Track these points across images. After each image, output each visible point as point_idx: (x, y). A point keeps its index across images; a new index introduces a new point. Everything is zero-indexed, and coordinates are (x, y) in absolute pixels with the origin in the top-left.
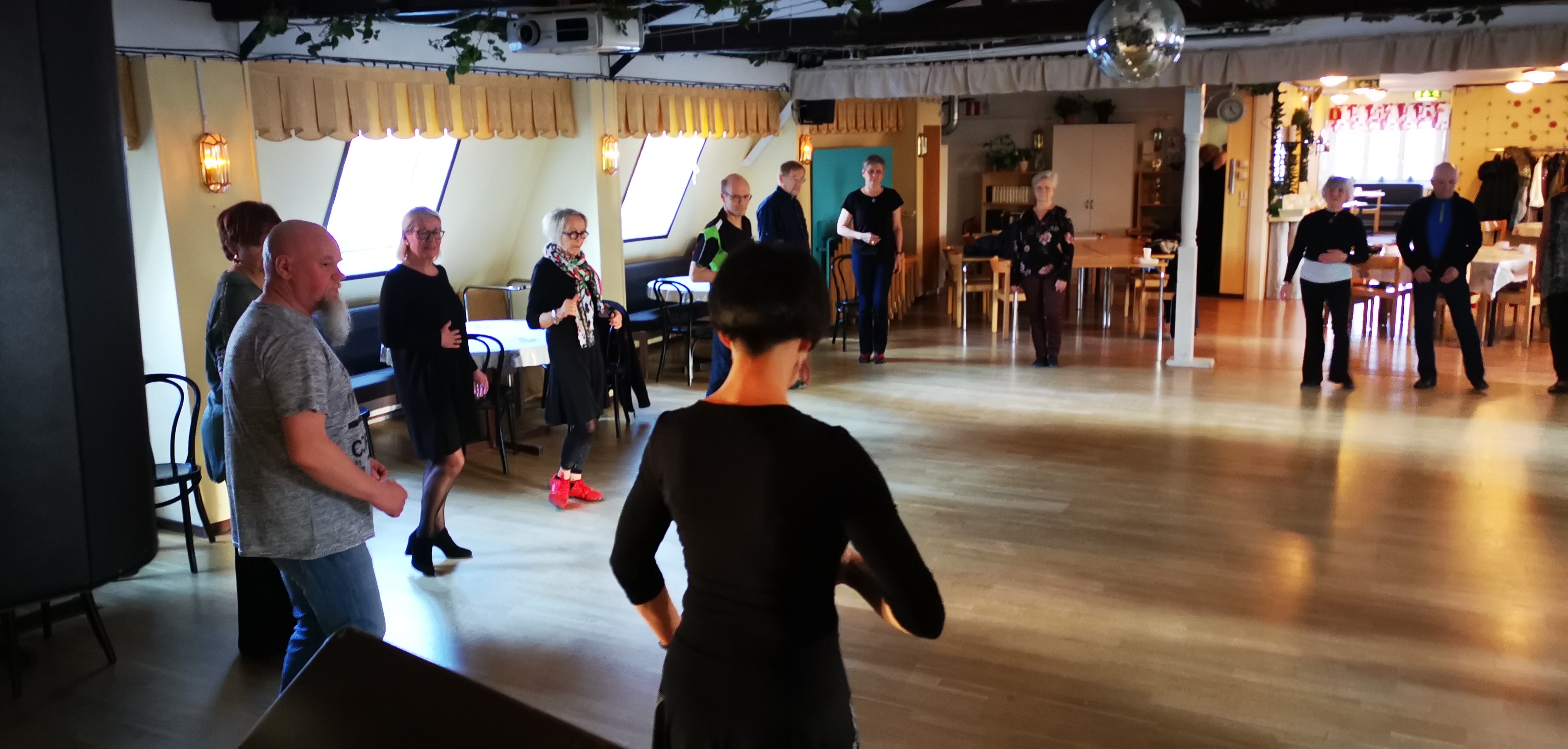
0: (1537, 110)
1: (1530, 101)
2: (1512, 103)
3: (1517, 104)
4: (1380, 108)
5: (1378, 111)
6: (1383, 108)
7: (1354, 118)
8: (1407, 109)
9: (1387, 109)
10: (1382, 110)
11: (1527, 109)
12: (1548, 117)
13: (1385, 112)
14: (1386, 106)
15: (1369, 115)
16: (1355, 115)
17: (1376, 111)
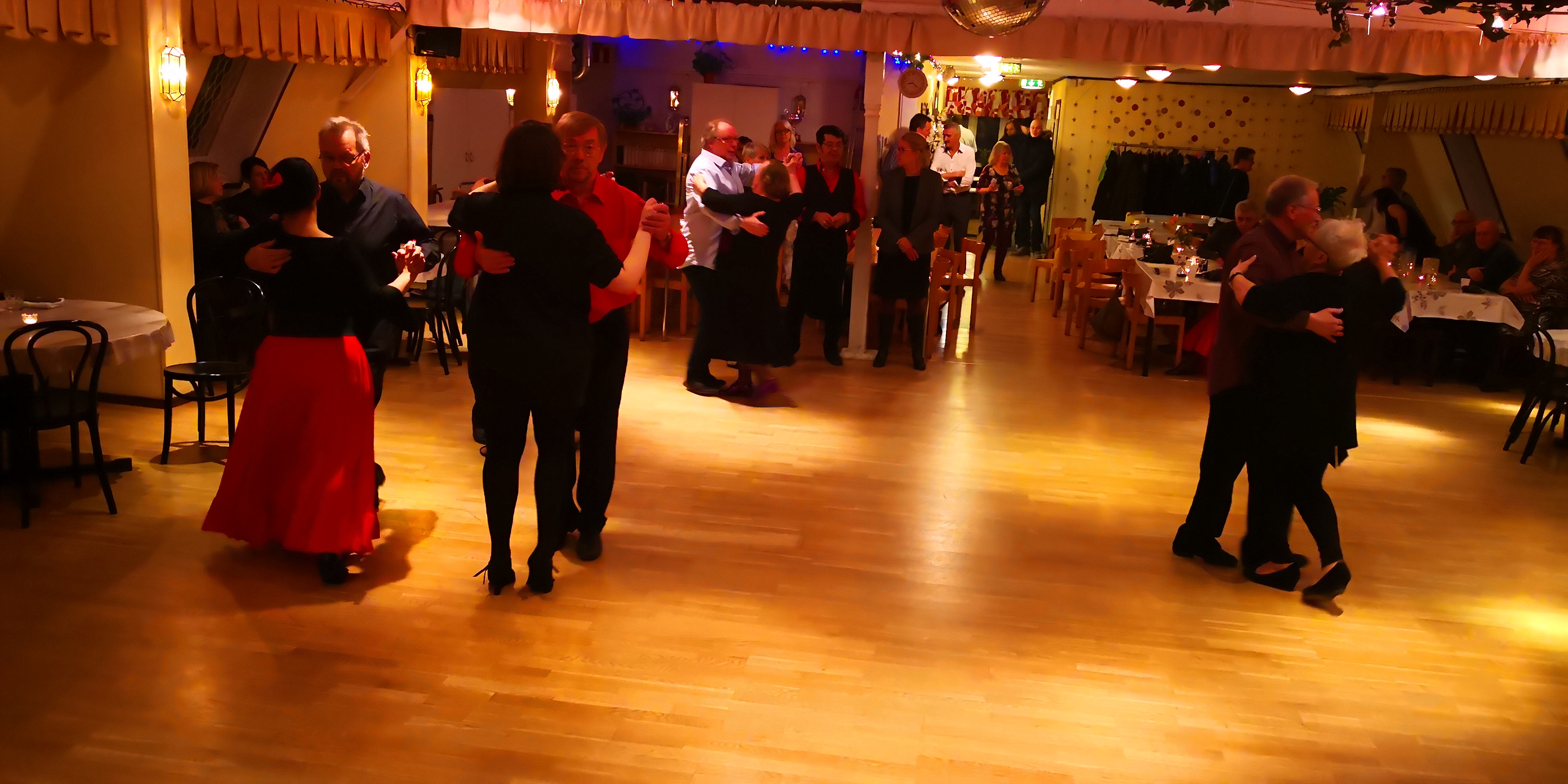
0: (1135, 107)
1: (1129, 98)
2: (1115, 99)
3: (1119, 99)
5: (984, 95)
7: (962, 101)
8: (1009, 96)
11: (1125, 105)
12: (1144, 114)
15: (975, 99)
16: (963, 98)
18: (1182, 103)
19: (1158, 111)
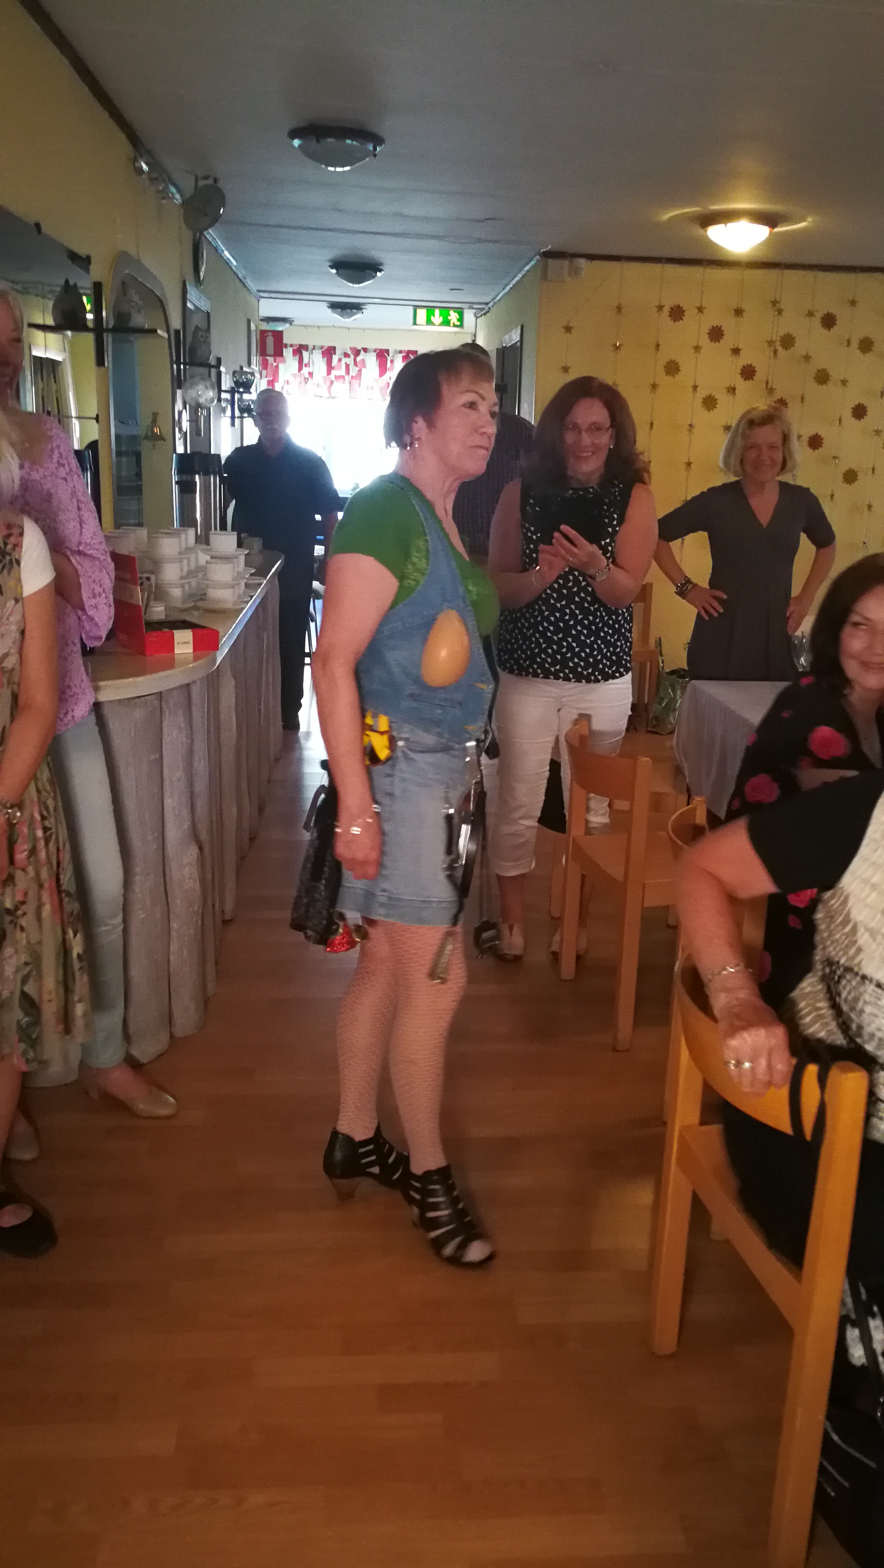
0: (715, 334)
3: (677, 312)
4: (346, 355)
5: (344, 360)
6: (352, 357)
7: (305, 371)
8: (392, 361)
9: (359, 359)
10: (350, 361)
13: (356, 364)
14: (357, 353)
15: (330, 368)
16: (306, 366)
17: (340, 360)
18: (829, 321)
19: (771, 343)
